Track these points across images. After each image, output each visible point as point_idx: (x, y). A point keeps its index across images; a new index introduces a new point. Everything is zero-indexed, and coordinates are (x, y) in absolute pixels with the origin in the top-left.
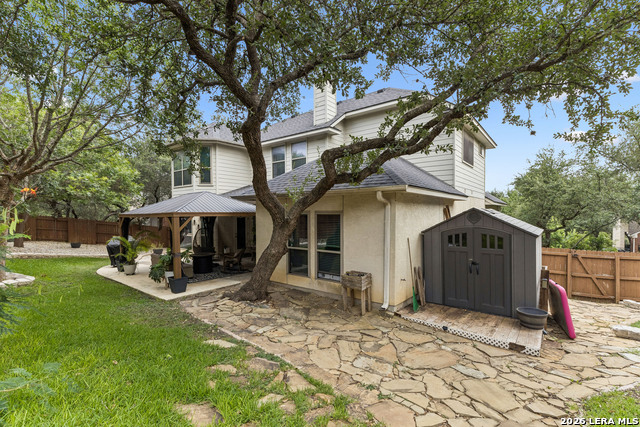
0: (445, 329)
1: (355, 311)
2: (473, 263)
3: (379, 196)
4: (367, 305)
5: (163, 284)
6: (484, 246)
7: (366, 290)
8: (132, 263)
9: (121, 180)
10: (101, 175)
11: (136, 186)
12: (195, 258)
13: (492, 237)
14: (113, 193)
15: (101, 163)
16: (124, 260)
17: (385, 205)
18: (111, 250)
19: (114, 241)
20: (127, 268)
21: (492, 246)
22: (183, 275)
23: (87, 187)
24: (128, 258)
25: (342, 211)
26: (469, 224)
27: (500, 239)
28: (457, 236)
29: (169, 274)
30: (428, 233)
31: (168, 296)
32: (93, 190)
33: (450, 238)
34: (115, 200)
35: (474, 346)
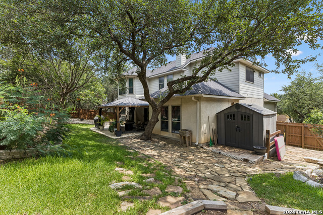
0: (220, 153)
1: (185, 145)
2: (238, 127)
3: (193, 98)
4: (189, 143)
5: (113, 133)
6: (242, 119)
7: (189, 137)
8: (103, 126)
9: (99, 93)
10: (91, 91)
11: (105, 95)
12: (126, 124)
13: (245, 115)
14: (96, 98)
15: (92, 87)
16: (100, 124)
17: (196, 102)
18: (95, 121)
19: (96, 118)
20: (101, 127)
21: (245, 120)
22: (120, 130)
23: (87, 96)
24: (101, 124)
25: (181, 105)
26: (236, 110)
27: (249, 116)
28: (231, 115)
29: (115, 129)
30: (219, 114)
31: (115, 137)
32: (89, 97)
33: (228, 116)
34: (97, 101)
35: (229, 159)
